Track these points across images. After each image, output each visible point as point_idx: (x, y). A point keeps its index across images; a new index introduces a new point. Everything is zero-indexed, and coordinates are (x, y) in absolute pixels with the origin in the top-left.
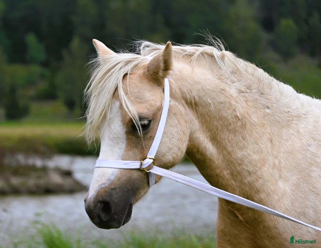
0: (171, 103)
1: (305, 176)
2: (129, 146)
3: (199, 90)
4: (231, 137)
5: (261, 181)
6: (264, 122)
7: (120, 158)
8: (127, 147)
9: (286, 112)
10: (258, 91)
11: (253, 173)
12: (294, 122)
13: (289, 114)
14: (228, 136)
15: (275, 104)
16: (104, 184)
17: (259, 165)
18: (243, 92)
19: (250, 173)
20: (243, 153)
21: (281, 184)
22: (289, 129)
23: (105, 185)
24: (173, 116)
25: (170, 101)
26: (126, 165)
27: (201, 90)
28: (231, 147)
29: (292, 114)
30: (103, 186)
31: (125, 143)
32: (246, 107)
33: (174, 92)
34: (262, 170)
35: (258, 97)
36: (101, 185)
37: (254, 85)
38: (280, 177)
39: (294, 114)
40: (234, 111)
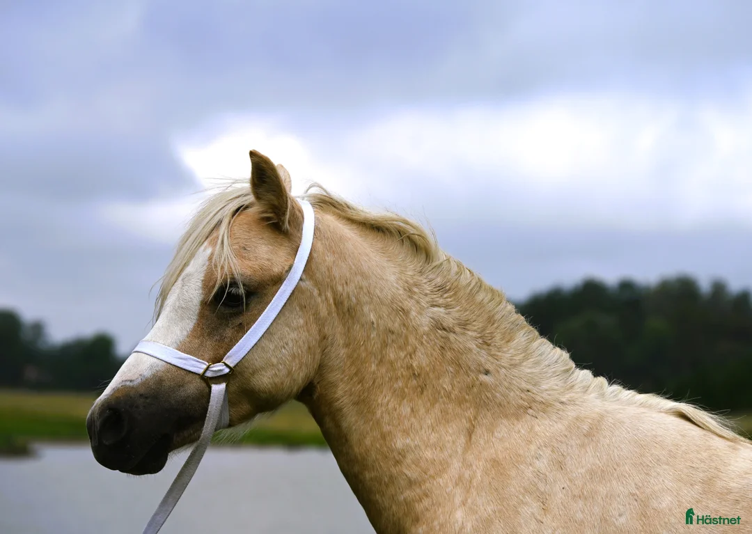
0: (301, 283)
1: (507, 509)
2: (199, 329)
3: (361, 288)
4: (393, 405)
5: (426, 502)
6: (467, 397)
7: (175, 345)
8: (194, 330)
9: (522, 391)
10: (479, 335)
11: (415, 483)
12: (530, 411)
13: (526, 395)
14: (388, 402)
15: (503, 370)
16: (131, 381)
17: (432, 472)
18: (444, 329)
19: (411, 483)
20: (408, 441)
21: (459, 515)
22: (516, 422)
23: (131, 384)
24: (298, 309)
25: (301, 279)
26: (181, 360)
27: (365, 290)
28: (389, 425)
29: (534, 396)
30: (128, 383)
31: (194, 321)
32: (436, 359)
33: (313, 267)
34: (435, 483)
35: (475, 346)
36: (126, 381)
37: (474, 323)
38: (464, 503)
39: (538, 398)
40: (409, 356)
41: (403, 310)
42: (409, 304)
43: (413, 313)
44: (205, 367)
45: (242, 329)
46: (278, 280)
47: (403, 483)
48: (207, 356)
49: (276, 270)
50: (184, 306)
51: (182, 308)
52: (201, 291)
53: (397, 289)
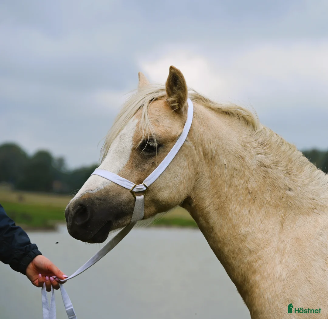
0: (186, 142)
2: (130, 164)
3: (218, 146)
4: (238, 209)
6: (280, 204)
7: (117, 172)
8: (127, 164)
9: (310, 199)
10: (284, 169)
11: (253, 252)
12: (315, 210)
13: (313, 202)
14: (236, 208)
15: (299, 188)
16: (92, 190)
17: (262, 245)
18: (265, 167)
20: (248, 229)
22: (308, 217)
23: (92, 192)
24: (184, 156)
25: (186, 140)
26: (121, 181)
27: (220, 147)
28: (237, 221)
29: (316, 202)
30: (90, 192)
31: (128, 159)
32: (261, 183)
33: (193, 134)
35: (282, 175)
36: (89, 190)
37: (281, 163)
39: (320, 203)
40: (246, 182)
41: (241, 157)
42: (244, 154)
43: (247, 159)
44: (133, 186)
45: (154, 165)
46: (174, 140)
47: (246, 252)
48: (134, 179)
49: (174, 134)
50: (122, 150)
51: (121, 152)
52: (132, 143)
53: (238, 145)
